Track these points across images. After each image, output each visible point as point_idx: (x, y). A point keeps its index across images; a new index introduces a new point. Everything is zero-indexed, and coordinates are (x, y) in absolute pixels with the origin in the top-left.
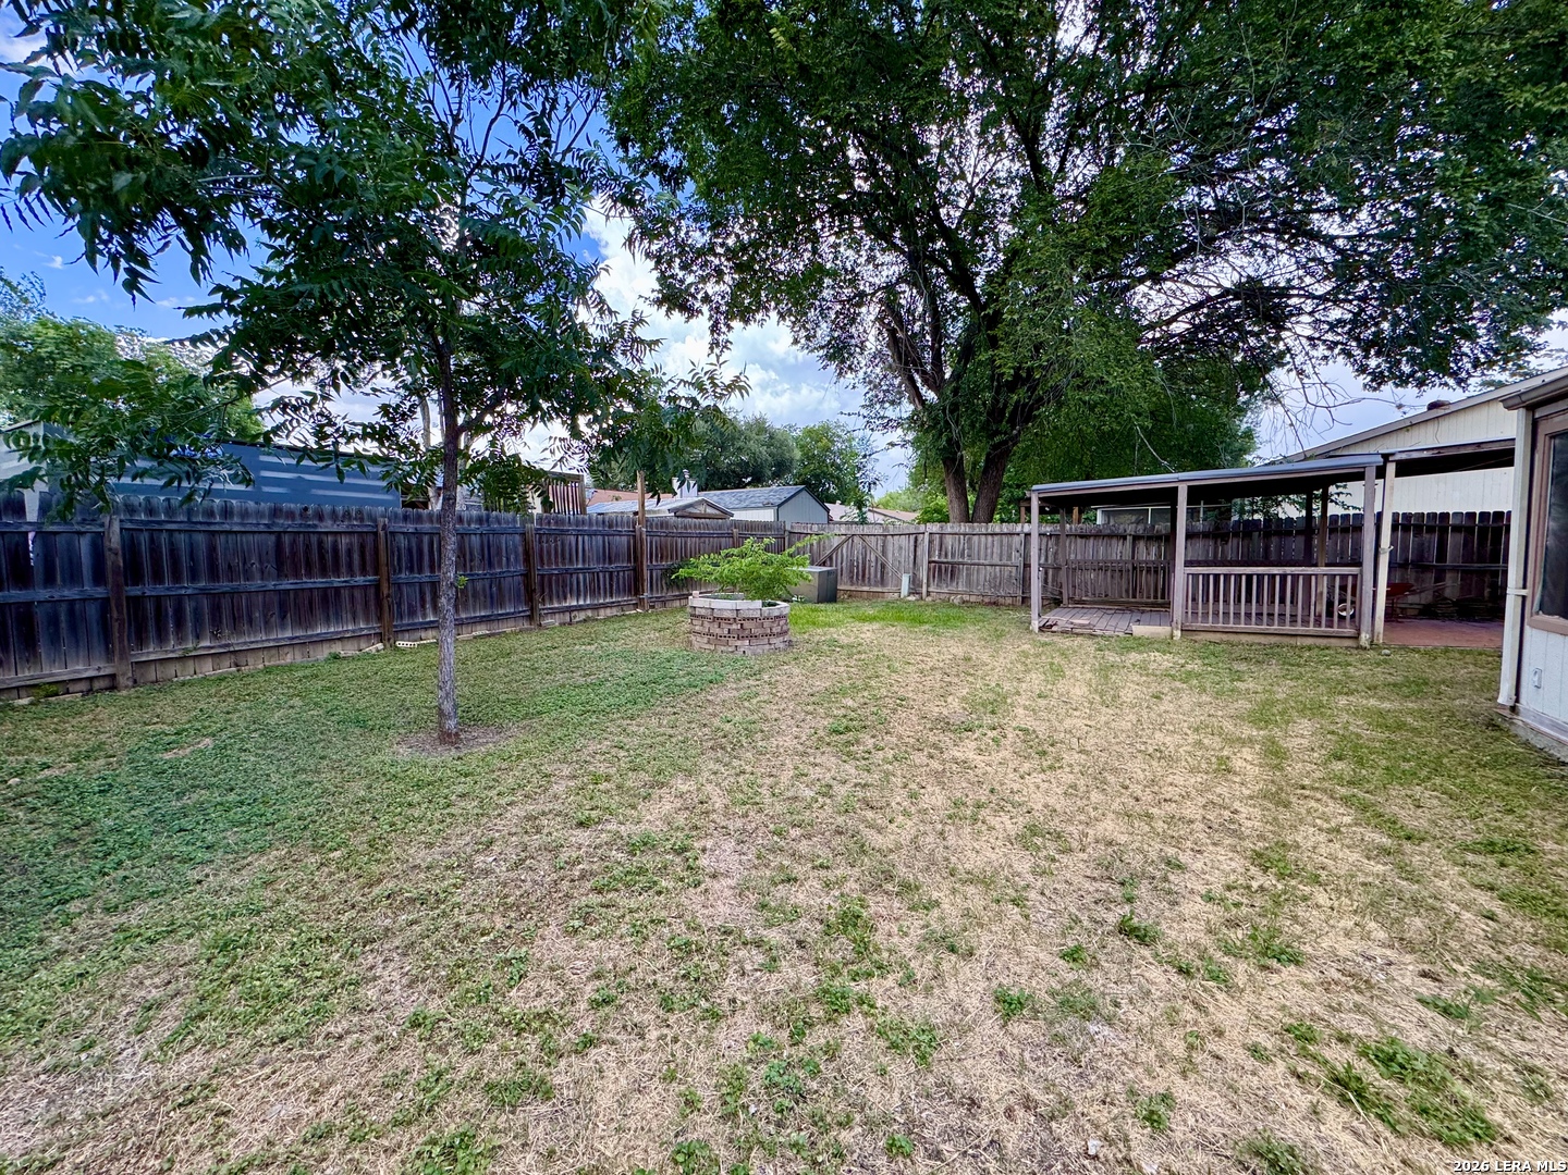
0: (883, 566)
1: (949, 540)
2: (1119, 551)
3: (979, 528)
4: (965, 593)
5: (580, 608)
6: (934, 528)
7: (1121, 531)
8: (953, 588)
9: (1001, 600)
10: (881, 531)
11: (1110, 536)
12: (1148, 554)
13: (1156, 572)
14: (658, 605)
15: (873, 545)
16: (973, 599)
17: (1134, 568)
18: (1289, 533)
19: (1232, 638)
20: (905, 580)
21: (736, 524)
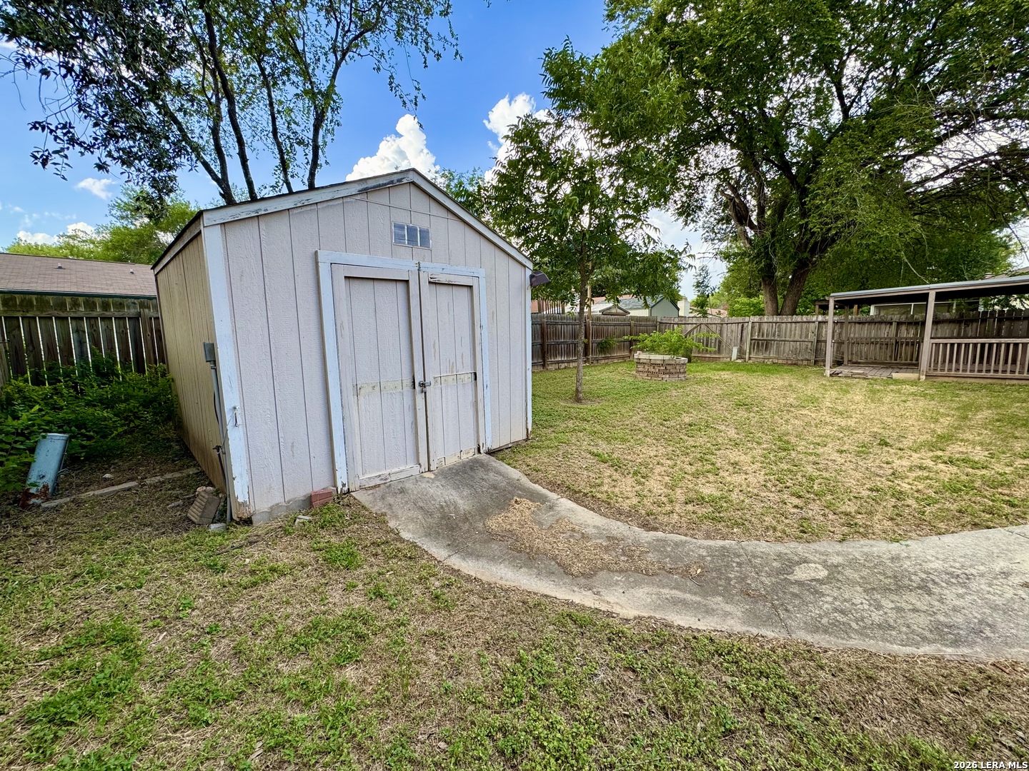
0: (720, 342)
1: (765, 327)
2: (887, 332)
3: (785, 319)
4: (775, 358)
5: (563, 362)
6: (756, 319)
7: (889, 319)
8: (767, 355)
9: (800, 362)
10: (719, 322)
11: (881, 323)
12: (907, 333)
13: (913, 344)
14: (595, 362)
15: (714, 330)
16: (780, 361)
17: (897, 343)
18: (1018, 319)
19: (959, 380)
20: (735, 350)
21: (632, 318)
